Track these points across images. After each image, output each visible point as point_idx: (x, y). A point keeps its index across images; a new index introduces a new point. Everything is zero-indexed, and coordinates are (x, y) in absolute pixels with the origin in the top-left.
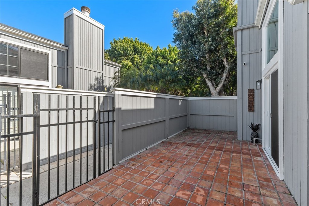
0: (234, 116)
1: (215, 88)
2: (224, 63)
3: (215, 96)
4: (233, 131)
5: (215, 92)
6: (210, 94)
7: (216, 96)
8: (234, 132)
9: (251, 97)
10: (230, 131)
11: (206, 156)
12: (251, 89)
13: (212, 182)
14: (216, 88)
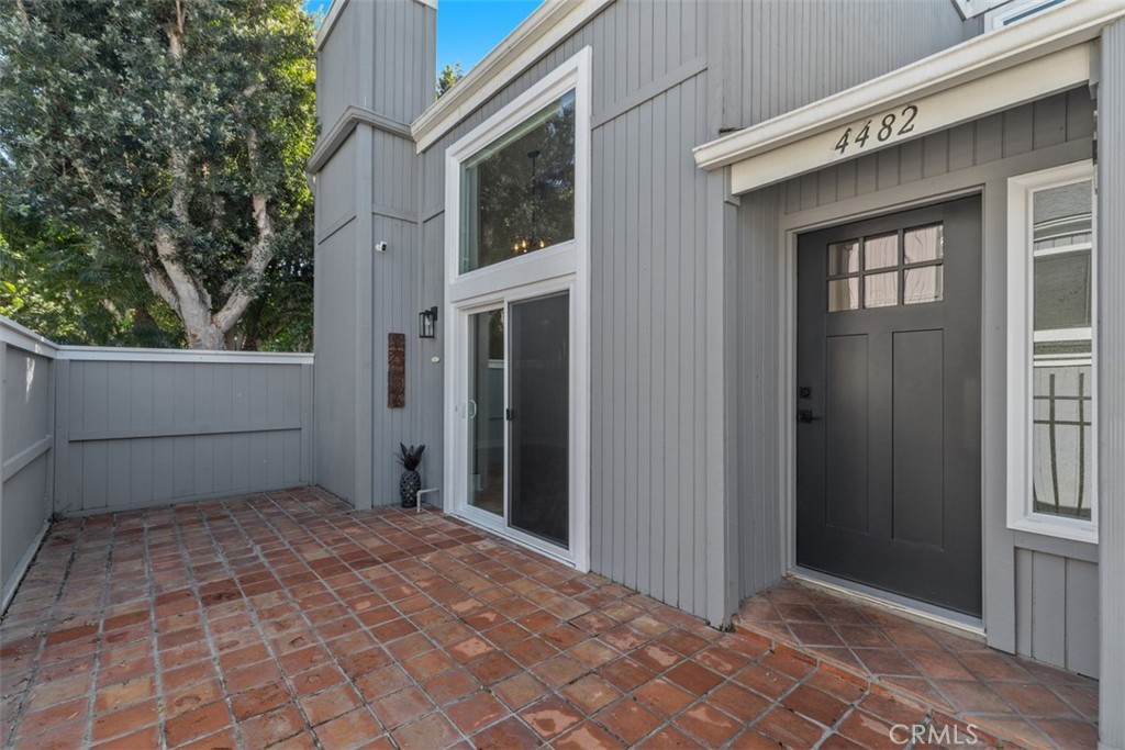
0: (300, 429)
1: (209, 314)
2: (258, 216)
3: (208, 349)
4: (299, 484)
5: (212, 329)
6: (178, 339)
7: (213, 348)
8: (301, 488)
9: (398, 360)
10: (288, 485)
11: (368, 604)
12: (397, 335)
13: (523, 670)
14: (215, 311)
